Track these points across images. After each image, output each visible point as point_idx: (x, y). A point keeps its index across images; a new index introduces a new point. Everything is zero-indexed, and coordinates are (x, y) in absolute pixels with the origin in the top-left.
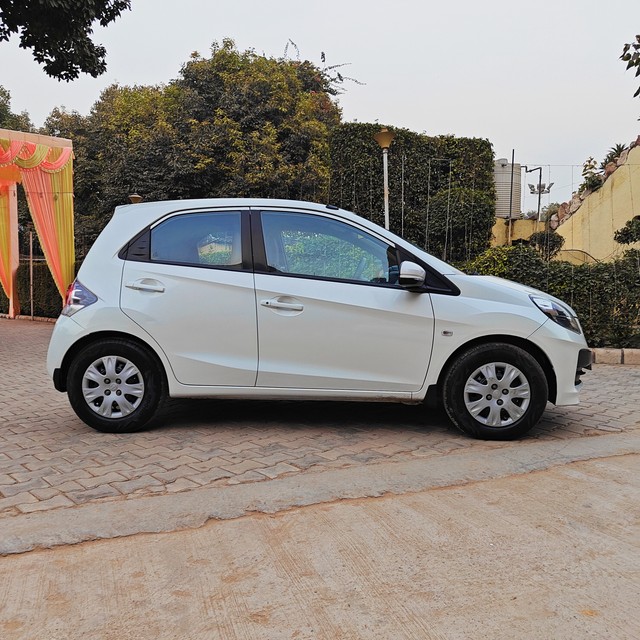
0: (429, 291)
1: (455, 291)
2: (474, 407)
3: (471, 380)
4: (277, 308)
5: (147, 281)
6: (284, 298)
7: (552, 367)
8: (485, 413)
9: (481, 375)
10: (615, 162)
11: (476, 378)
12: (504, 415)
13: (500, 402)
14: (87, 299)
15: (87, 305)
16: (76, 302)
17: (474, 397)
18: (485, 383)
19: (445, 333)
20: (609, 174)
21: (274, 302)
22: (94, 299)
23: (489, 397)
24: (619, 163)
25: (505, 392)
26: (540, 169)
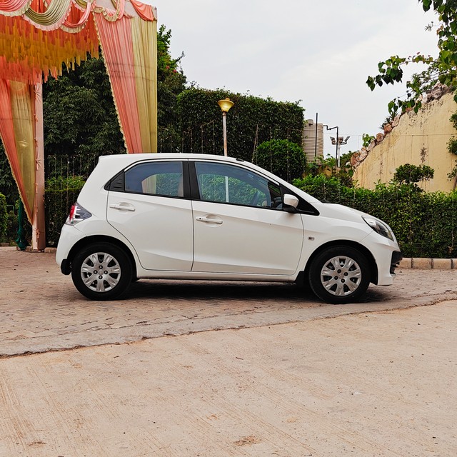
0: (300, 213)
1: (316, 213)
2: (327, 284)
3: (324, 267)
4: (206, 222)
5: (123, 204)
6: (210, 216)
7: (374, 260)
8: (334, 288)
9: (331, 264)
10: (391, 124)
11: (327, 266)
12: (346, 288)
13: (343, 281)
14: (85, 214)
15: (84, 218)
16: (77, 217)
17: (327, 278)
18: (333, 269)
19: (310, 238)
20: (387, 132)
21: (204, 218)
22: (90, 215)
23: (336, 278)
24: (393, 125)
25: (346, 274)
26: (337, 128)
